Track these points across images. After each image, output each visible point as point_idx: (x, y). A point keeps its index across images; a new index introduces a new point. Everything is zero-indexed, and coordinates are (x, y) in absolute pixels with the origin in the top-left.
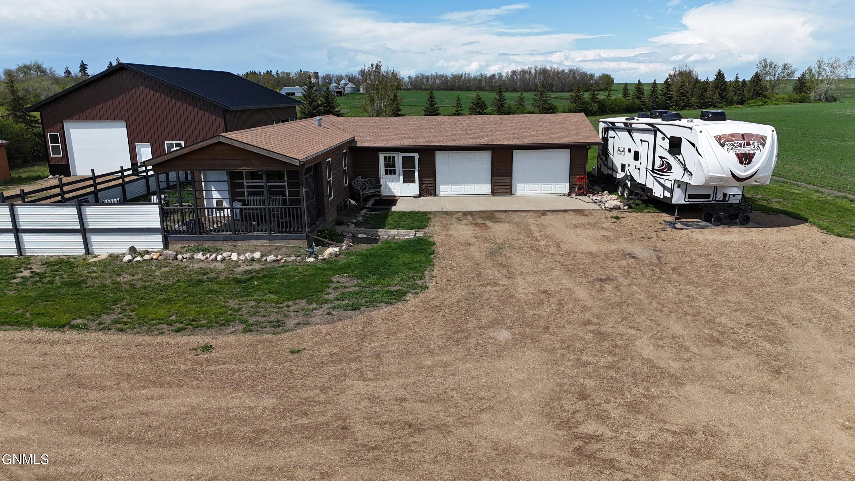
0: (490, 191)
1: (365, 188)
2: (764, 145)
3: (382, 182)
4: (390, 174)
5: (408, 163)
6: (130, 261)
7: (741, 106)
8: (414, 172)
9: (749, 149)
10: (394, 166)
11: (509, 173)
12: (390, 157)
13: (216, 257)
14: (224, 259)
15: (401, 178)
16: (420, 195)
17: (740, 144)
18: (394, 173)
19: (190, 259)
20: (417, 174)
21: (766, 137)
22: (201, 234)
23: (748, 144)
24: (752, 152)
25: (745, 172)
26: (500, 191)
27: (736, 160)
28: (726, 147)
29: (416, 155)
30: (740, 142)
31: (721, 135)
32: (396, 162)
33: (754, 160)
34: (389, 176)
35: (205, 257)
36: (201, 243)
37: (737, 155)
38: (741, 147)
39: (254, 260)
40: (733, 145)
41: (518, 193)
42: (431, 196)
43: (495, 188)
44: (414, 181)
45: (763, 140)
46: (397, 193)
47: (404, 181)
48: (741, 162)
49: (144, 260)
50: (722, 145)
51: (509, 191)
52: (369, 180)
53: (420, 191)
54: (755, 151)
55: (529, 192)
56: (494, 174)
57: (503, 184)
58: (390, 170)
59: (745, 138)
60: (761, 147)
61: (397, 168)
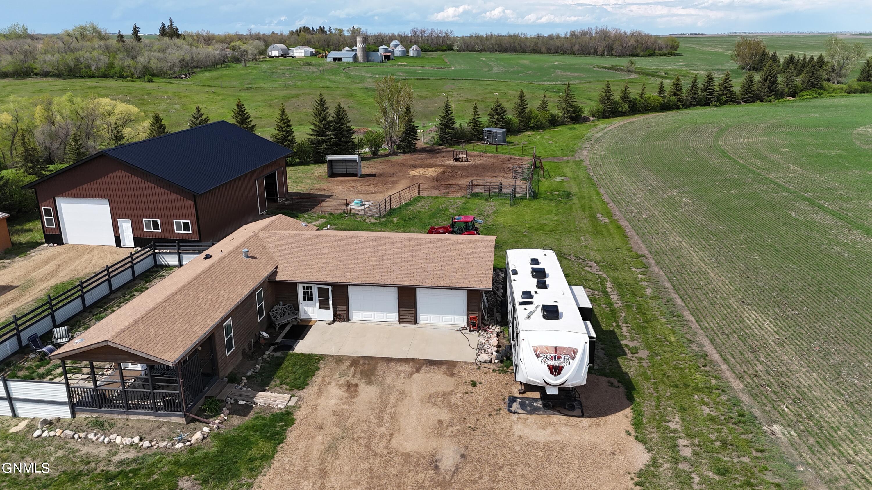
0: (397, 319)
1: (284, 315)
2: (573, 358)
3: (301, 307)
4: (308, 300)
5: (323, 293)
6: (39, 436)
7: (792, 99)
8: (329, 301)
9: (559, 362)
10: (312, 294)
11: (414, 306)
12: (307, 287)
13: (104, 439)
14: (110, 442)
15: (317, 304)
16: (334, 320)
17: (552, 357)
18: (312, 300)
19: (85, 438)
20: (331, 303)
21: (577, 350)
22: (101, 408)
23: (559, 358)
24: (562, 365)
25: (556, 380)
26: (405, 320)
27: (548, 371)
28: (540, 358)
29: (330, 288)
30: (552, 355)
31: (538, 346)
32: (313, 291)
33: (563, 372)
34: (307, 302)
35: (96, 437)
36: (101, 415)
37: (549, 367)
38: (552, 360)
39: (133, 445)
40: (546, 357)
41: (421, 322)
42: (344, 321)
43: (401, 317)
44: (328, 308)
45: (574, 353)
46: (313, 317)
47: (320, 308)
48: (552, 373)
49: (50, 436)
50: (538, 356)
51: (413, 321)
52: (289, 306)
53: (334, 317)
54: (565, 364)
55: (432, 322)
56: (401, 305)
57: (407, 315)
58: (308, 297)
59: (558, 351)
60: (571, 360)
61: (313, 296)
